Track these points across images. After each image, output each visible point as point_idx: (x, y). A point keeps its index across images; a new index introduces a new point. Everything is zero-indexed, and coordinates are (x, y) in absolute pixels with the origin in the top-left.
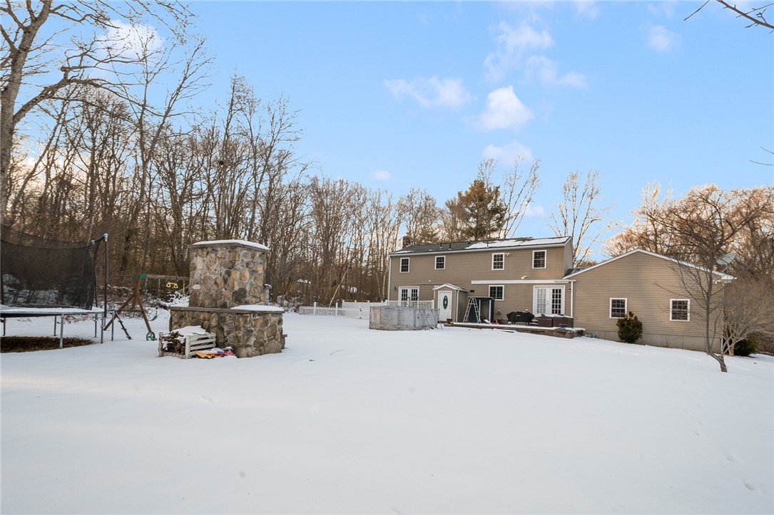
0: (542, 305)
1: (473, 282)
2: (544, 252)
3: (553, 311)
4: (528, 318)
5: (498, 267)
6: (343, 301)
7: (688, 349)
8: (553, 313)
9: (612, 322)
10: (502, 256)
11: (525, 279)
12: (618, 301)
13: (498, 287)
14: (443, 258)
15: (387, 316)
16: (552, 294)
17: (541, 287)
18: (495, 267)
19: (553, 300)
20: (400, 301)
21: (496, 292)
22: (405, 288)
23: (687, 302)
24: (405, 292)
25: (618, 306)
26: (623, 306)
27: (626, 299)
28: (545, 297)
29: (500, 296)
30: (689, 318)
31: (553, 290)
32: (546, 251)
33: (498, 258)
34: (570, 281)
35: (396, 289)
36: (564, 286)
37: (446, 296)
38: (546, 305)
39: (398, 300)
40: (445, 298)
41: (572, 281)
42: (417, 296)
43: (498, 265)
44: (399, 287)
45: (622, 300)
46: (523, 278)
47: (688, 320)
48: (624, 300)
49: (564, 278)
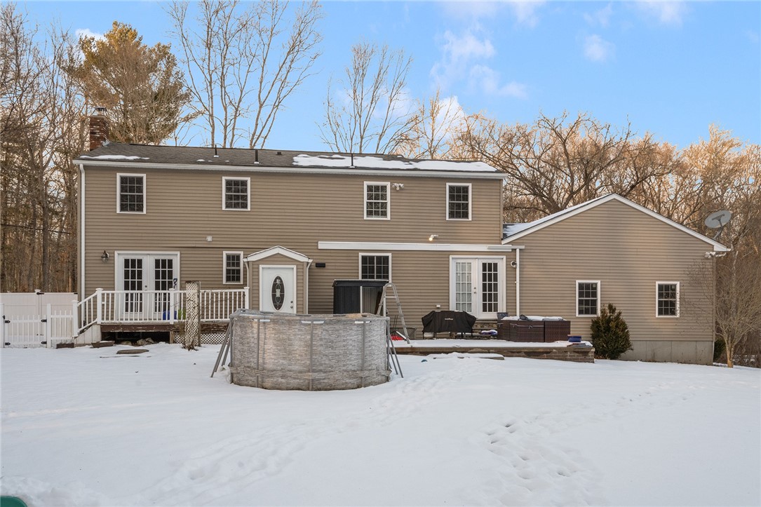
0: (465, 295)
1: (322, 245)
2: (467, 188)
3: (484, 306)
5: (377, 213)
8: (485, 310)
9: (581, 325)
10: (384, 188)
11: (436, 240)
12: (588, 286)
13: (379, 258)
14: (245, 183)
16: (481, 272)
17: (463, 259)
18: (370, 213)
19: (484, 285)
21: (376, 267)
23: (675, 286)
24: (133, 266)
25: (588, 292)
26: (595, 295)
27: (599, 282)
28: (469, 278)
29: (383, 272)
30: (678, 312)
31: (484, 265)
32: (470, 185)
33: (377, 192)
34: (514, 247)
35: (106, 258)
36: (505, 257)
37: (278, 278)
38: (473, 295)
39: (113, 289)
40: (278, 281)
41: (518, 248)
42: (171, 277)
43: (376, 208)
44: (116, 253)
45: (592, 284)
46: (431, 239)
47: (678, 316)
48: (596, 284)
49: (503, 242)
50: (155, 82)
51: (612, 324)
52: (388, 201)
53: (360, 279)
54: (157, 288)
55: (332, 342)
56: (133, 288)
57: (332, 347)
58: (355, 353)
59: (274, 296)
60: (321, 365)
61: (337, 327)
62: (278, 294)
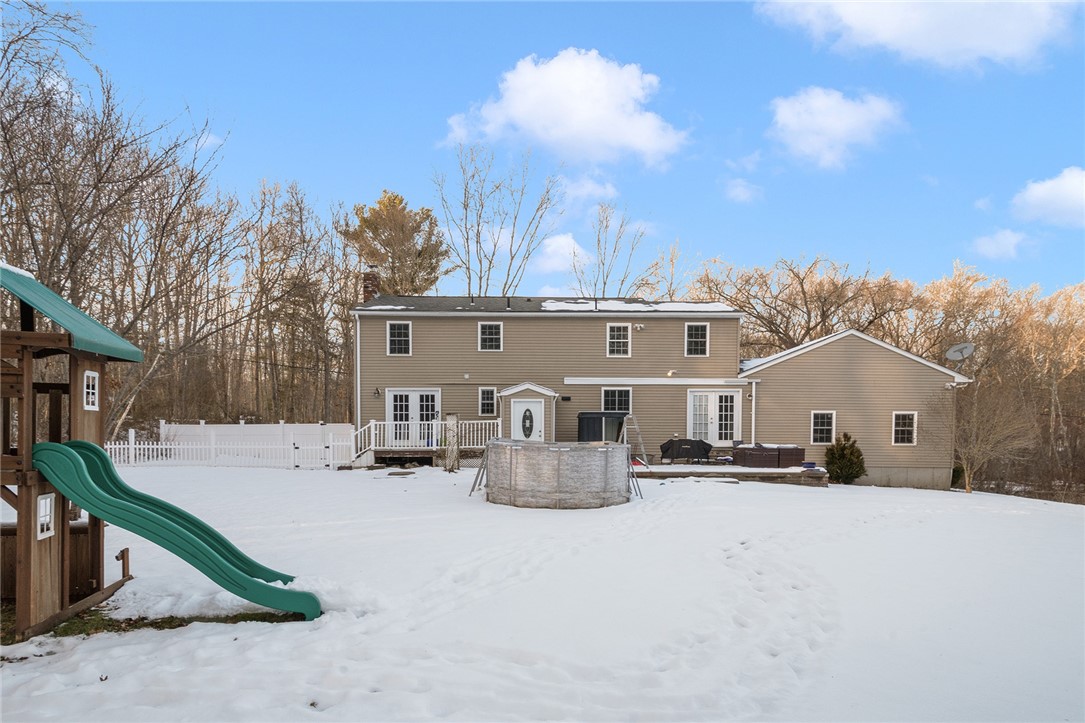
0: (702, 422)
1: (568, 381)
2: (705, 327)
3: (720, 434)
5: (618, 352)
7: (914, 487)
8: (720, 438)
9: (815, 452)
10: (626, 329)
11: (675, 375)
12: (823, 416)
13: (620, 392)
14: (498, 327)
16: (718, 404)
17: (700, 392)
18: (612, 352)
19: (721, 416)
20: (390, 423)
21: (617, 400)
22: (401, 391)
23: (913, 415)
25: (823, 421)
26: (830, 424)
27: (834, 413)
28: (706, 410)
29: (624, 404)
30: (915, 440)
31: (721, 397)
32: (708, 324)
33: (619, 333)
34: (750, 381)
35: (378, 394)
36: (741, 390)
37: (528, 410)
38: (709, 425)
39: (384, 420)
40: (528, 413)
41: (754, 381)
42: (433, 410)
43: (618, 347)
44: (386, 389)
45: (827, 415)
46: (670, 374)
47: (915, 444)
48: (831, 414)
49: (739, 376)
50: (419, 241)
51: (847, 452)
52: (630, 340)
53: (603, 410)
54: (422, 420)
55: (578, 466)
56: (401, 420)
57: (577, 472)
58: (598, 476)
59: (524, 426)
60: (567, 486)
61: (582, 453)
62: (528, 425)
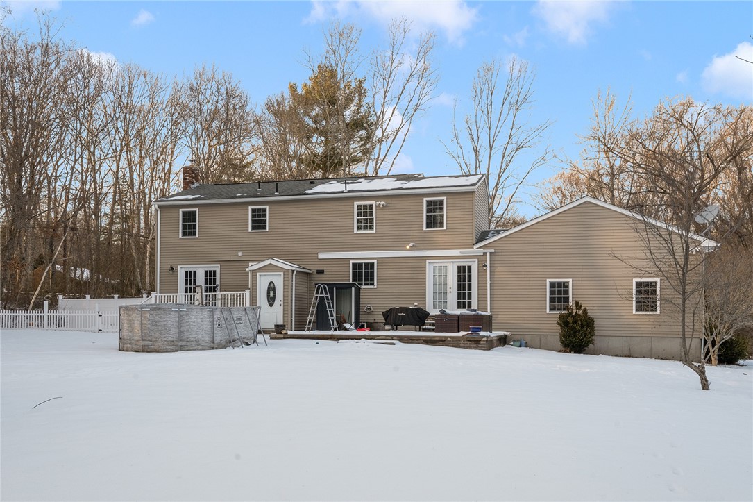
0: (441, 294)
1: (322, 256)
2: (443, 201)
3: (459, 303)
4: (417, 317)
5: (365, 228)
6: (61, 297)
7: (658, 357)
8: (459, 307)
9: (549, 320)
10: (371, 207)
11: (413, 248)
12: (559, 284)
13: (366, 264)
14: (265, 210)
15: (155, 323)
16: (456, 274)
17: (438, 263)
18: (359, 228)
19: (459, 286)
20: (181, 295)
21: (364, 272)
22: (190, 268)
23: (656, 282)
24: (191, 276)
25: (559, 290)
26: (567, 292)
27: (570, 280)
28: (445, 279)
29: (370, 276)
30: (658, 308)
31: (459, 267)
32: (445, 198)
33: (365, 211)
34: (485, 251)
35: (173, 270)
36: (477, 260)
37: (271, 282)
38: (449, 295)
39: (177, 292)
40: (272, 285)
41: (488, 251)
42: (214, 284)
43: (365, 224)
44: (179, 267)
45: (564, 283)
46: (408, 247)
47: (658, 312)
48: (568, 282)
49: (475, 247)
52: (374, 216)
59: (268, 296)
